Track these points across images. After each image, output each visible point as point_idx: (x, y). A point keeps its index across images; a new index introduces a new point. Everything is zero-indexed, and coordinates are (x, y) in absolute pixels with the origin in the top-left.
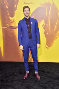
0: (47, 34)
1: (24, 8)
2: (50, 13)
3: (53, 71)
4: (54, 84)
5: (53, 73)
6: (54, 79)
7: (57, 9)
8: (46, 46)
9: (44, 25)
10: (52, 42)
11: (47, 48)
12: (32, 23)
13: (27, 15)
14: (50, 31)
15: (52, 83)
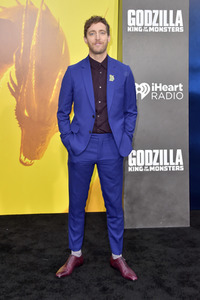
0: (26, 113)
1: (88, 25)
2: (34, 43)
3: (41, 245)
4: (43, 288)
5: (41, 251)
6: (43, 272)
7: (57, 29)
8: (23, 157)
9: (16, 82)
10: (44, 142)
11: (25, 164)
12: (112, 78)
13: (98, 48)
14: (35, 105)
15: (33, 286)
